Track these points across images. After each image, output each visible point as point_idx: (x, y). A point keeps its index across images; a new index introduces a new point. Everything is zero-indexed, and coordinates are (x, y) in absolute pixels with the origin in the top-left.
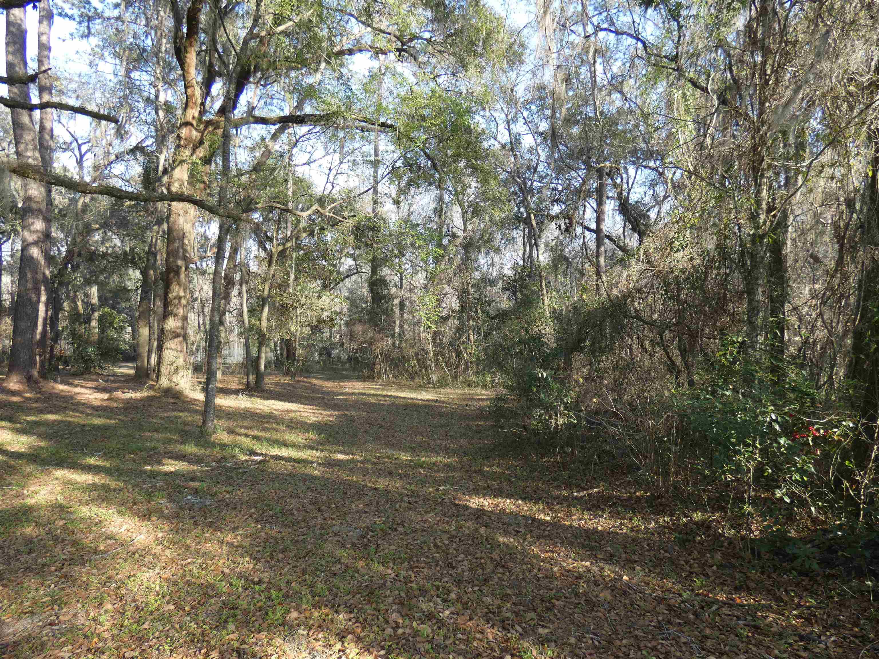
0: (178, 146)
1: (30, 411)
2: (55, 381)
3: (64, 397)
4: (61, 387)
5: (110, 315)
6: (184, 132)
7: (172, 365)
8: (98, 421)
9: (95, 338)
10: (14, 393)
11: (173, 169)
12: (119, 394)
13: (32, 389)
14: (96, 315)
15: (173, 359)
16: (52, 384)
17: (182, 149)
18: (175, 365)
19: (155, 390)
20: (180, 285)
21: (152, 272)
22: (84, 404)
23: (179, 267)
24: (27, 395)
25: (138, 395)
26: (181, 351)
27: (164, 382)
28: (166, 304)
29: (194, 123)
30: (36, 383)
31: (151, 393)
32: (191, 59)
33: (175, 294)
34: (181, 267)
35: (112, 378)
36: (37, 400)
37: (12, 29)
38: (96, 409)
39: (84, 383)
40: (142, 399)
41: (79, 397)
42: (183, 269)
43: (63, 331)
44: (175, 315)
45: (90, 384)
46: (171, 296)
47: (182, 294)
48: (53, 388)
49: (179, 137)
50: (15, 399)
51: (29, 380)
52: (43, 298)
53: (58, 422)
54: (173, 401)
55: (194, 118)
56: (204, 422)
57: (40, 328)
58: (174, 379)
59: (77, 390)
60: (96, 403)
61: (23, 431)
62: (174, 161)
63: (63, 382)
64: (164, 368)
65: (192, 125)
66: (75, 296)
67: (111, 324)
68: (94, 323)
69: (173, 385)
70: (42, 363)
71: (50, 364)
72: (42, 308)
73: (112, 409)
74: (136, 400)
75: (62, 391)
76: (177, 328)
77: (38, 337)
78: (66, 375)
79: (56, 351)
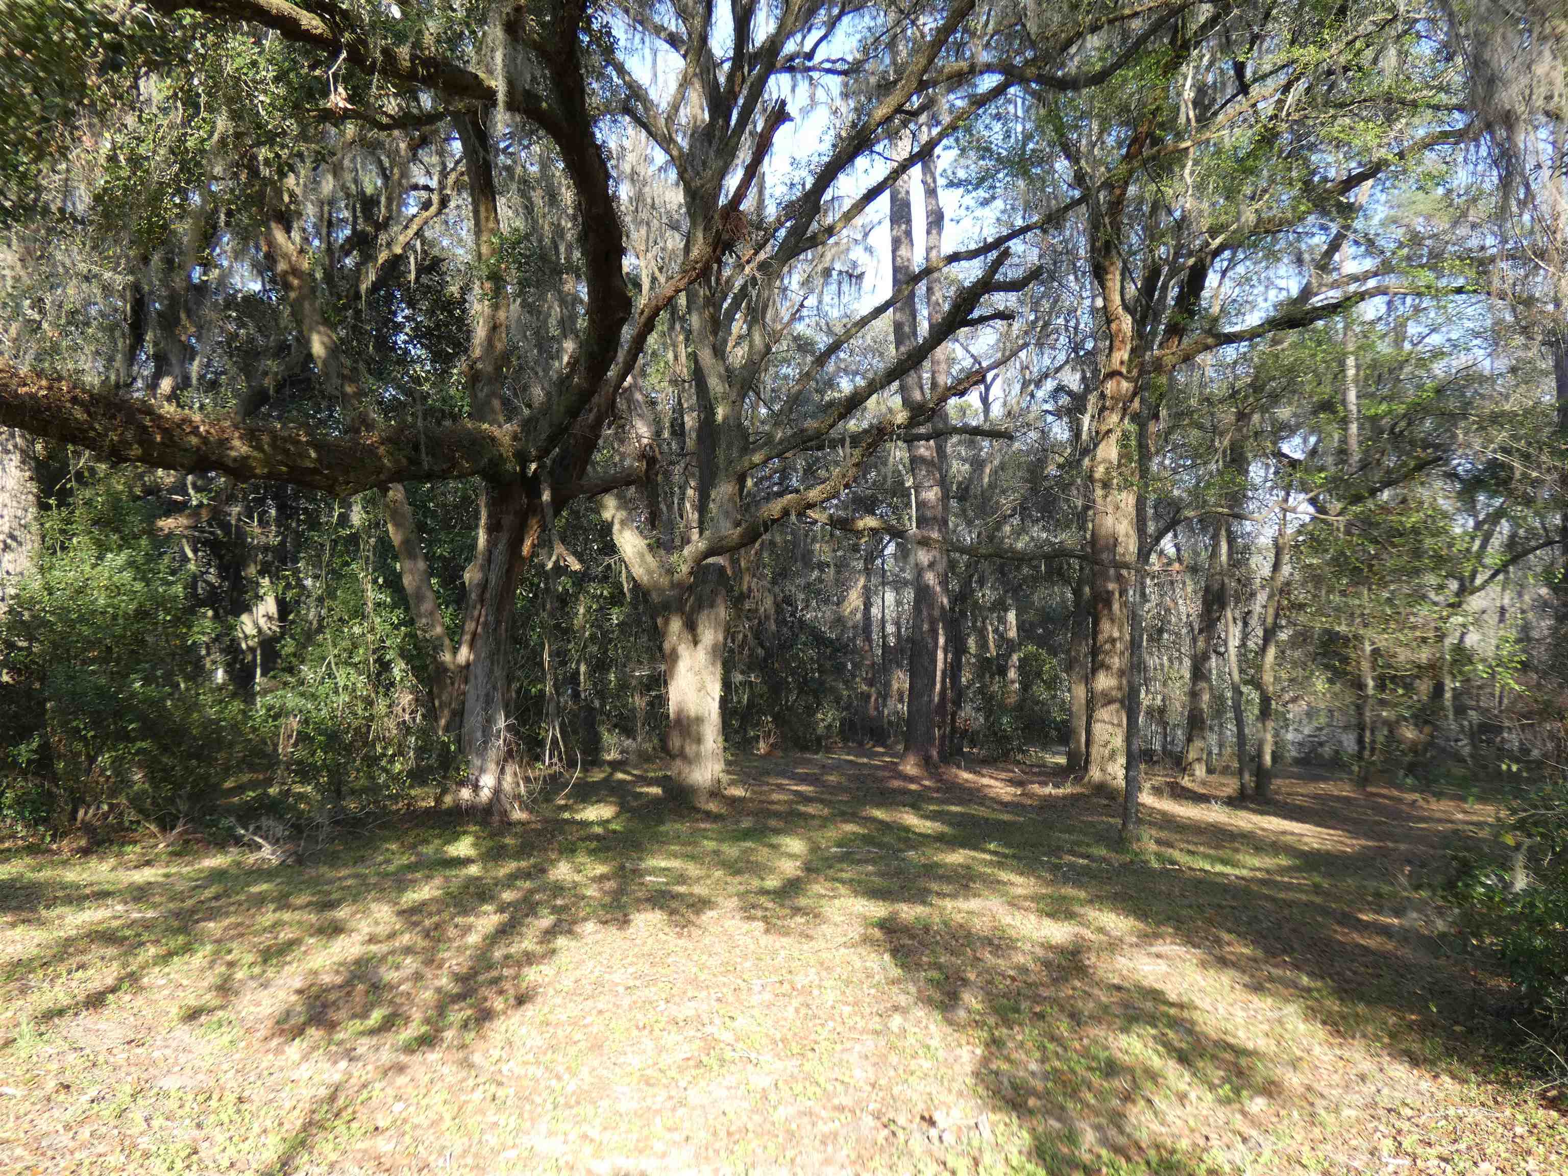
0: (1103, 409)
1: (931, 800)
2: (959, 767)
3: (969, 789)
4: (966, 775)
5: (1036, 656)
6: (1110, 387)
7: (1105, 746)
8: (1006, 817)
9: (1012, 700)
10: (911, 779)
11: (1096, 446)
12: (1036, 788)
13: (931, 776)
14: (1015, 657)
15: (1106, 737)
16: (954, 770)
17: (1106, 413)
18: (1110, 747)
19: (1083, 786)
20: (1113, 621)
21: (1087, 590)
22: (992, 799)
23: (1110, 594)
24: (927, 783)
25: (1060, 791)
26: (1119, 725)
27: (1095, 774)
28: (1095, 652)
29: (1124, 370)
30: (936, 767)
31: (1077, 790)
32: (1113, 280)
33: (1106, 635)
34: (1113, 593)
35: (1035, 770)
36: (938, 790)
37: (899, 276)
38: (1005, 805)
39: (995, 774)
40: (1065, 797)
41: (987, 791)
42: (1117, 595)
43: (968, 688)
44: (1108, 668)
45: (1003, 775)
46: (1101, 638)
47: (1116, 634)
48: (956, 776)
49: (1103, 396)
50: (913, 787)
51: (926, 762)
52: (941, 641)
53: (962, 815)
54: (1105, 802)
55: (1122, 363)
56: (1124, 824)
57: (938, 686)
58: (1110, 769)
59: (986, 781)
60: (1007, 798)
61: (926, 817)
62: (1097, 432)
63: (968, 769)
64: (1095, 751)
65: (1120, 374)
66: (984, 628)
67: (1039, 674)
68: (1012, 674)
69: (1109, 778)
70: (943, 737)
71: (952, 741)
72: (940, 655)
73: (1024, 806)
74: (1057, 797)
75: (967, 781)
76: (1112, 689)
77: (936, 699)
78: (973, 761)
79: (959, 723)
